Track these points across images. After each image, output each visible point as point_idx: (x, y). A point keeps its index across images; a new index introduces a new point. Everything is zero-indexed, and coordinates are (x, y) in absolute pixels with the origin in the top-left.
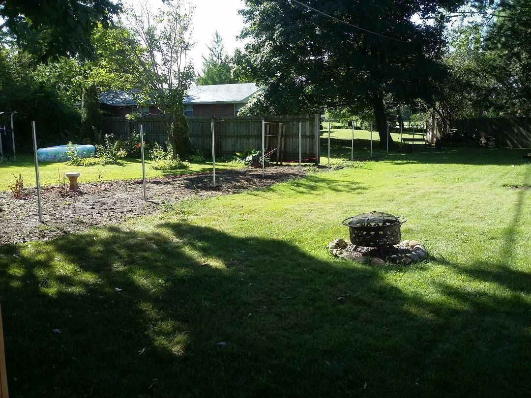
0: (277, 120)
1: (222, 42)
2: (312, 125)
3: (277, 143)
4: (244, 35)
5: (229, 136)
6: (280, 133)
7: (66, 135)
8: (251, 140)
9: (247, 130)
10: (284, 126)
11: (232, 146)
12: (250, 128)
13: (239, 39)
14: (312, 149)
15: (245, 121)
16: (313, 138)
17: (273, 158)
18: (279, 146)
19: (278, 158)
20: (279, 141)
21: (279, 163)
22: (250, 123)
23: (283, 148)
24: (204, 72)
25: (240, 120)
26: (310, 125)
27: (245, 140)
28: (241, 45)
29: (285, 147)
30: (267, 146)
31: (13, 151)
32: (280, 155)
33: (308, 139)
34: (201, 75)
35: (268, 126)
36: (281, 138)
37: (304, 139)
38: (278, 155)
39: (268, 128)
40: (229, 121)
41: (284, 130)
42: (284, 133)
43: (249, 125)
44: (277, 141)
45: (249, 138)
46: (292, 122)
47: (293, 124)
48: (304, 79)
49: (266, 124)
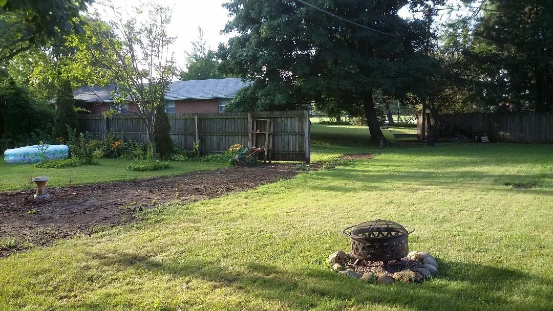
2: (302, 121)
3: (265, 141)
4: (228, 28)
5: (214, 133)
6: (268, 130)
7: (38, 134)
8: (237, 137)
9: (233, 127)
10: (272, 123)
11: (217, 144)
12: (236, 125)
13: (223, 33)
14: (302, 147)
15: (230, 117)
16: (302, 135)
17: (261, 156)
18: (267, 143)
19: (266, 157)
20: (267, 139)
21: (268, 162)
22: (236, 119)
24: (187, 67)
25: (226, 116)
26: (299, 121)
27: (230, 137)
29: (273, 145)
30: (255, 144)
33: (297, 136)
34: (183, 70)
35: (255, 122)
36: (269, 135)
37: (294, 136)
38: (266, 153)
39: (255, 125)
40: (214, 117)
41: (272, 127)
42: (272, 130)
43: (234, 122)
44: (265, 137)
45: (235, 135)
47: (281, 121)
48: (291, 74)
49: (253, 121)
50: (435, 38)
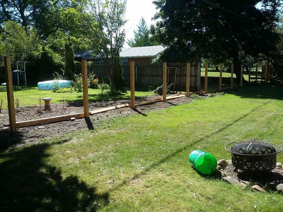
0: (174, 66)
1: (145, 24)
2: (196, 69)
3: (174, 80)
4: (156, 17)
5: (145, 75)
6: (176, 74)
7: (56, 74)
8: (158, 78)
9: (156, 72)
10: (179, 69)
11: (147, 81)
12: (158, 71)
13: (154, 19)
14: (196, 84)
15: (155, 66)
16: (196, 77)
17: (172, 89)
18: (175, 82)
19: (174, 89)
20: (175, 79)
21: (175, 92)
22: (158, 68)
23: (177, 83)
24: (135, 40)
25: (152, 66)
26: (195, 68)
27: (155, 78)
29: (179, 82)
30: (168, 81)
31: (25, 83)
32: (176, 87)
33: (193, 78)
34: (133, 42)
35: (169, 69)
36: (177, 77)
37: (191, 78)
38: (174, 87)
39: (169, 71)
40: (146, 67)
41: (178, 72)
42: (178, 74)
43: (157, 69)
44: (174, 78)
45: (157, 77)
46: (183, 67)
47: (184, 68)
48: (191, 42)
49: (168, 69)
50: (277, 20)
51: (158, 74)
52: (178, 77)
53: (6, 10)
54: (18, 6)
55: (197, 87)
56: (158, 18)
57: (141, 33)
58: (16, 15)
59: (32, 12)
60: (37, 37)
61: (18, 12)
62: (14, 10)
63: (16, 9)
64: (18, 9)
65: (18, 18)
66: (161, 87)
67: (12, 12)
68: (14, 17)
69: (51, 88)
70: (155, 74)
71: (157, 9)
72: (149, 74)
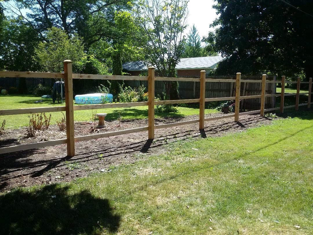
1: (197, 33)
4: (215, 24)
13: (212, 26)
14: (270, 101)
20: (244, 94)
21: (243, 110)
28: (213, 30)
36: (245, 92)
41: (247, 86)
42: (247, 88)
51: (221, 89)
52: (247, 92)
53: (48, 17)
54: (60, 13)
55: (271, 104)
56: (218, 25)
57: (191, 43)
58: (57, 22)
59: (74, 19)
60: (82, 45)
61: (60, 19)
62: (56, 17)
63: (58, 16)
64: (60, 16)
65: (60, 25)
66: (226, 104)
67: (54, 19)
68: (55, 24)
69: (87, 102)
70: (217, 88)
71: (217, 14)
72: (209, 88)
